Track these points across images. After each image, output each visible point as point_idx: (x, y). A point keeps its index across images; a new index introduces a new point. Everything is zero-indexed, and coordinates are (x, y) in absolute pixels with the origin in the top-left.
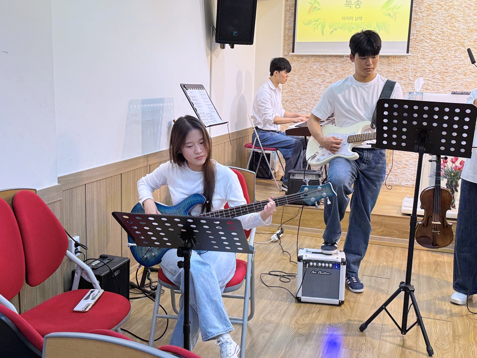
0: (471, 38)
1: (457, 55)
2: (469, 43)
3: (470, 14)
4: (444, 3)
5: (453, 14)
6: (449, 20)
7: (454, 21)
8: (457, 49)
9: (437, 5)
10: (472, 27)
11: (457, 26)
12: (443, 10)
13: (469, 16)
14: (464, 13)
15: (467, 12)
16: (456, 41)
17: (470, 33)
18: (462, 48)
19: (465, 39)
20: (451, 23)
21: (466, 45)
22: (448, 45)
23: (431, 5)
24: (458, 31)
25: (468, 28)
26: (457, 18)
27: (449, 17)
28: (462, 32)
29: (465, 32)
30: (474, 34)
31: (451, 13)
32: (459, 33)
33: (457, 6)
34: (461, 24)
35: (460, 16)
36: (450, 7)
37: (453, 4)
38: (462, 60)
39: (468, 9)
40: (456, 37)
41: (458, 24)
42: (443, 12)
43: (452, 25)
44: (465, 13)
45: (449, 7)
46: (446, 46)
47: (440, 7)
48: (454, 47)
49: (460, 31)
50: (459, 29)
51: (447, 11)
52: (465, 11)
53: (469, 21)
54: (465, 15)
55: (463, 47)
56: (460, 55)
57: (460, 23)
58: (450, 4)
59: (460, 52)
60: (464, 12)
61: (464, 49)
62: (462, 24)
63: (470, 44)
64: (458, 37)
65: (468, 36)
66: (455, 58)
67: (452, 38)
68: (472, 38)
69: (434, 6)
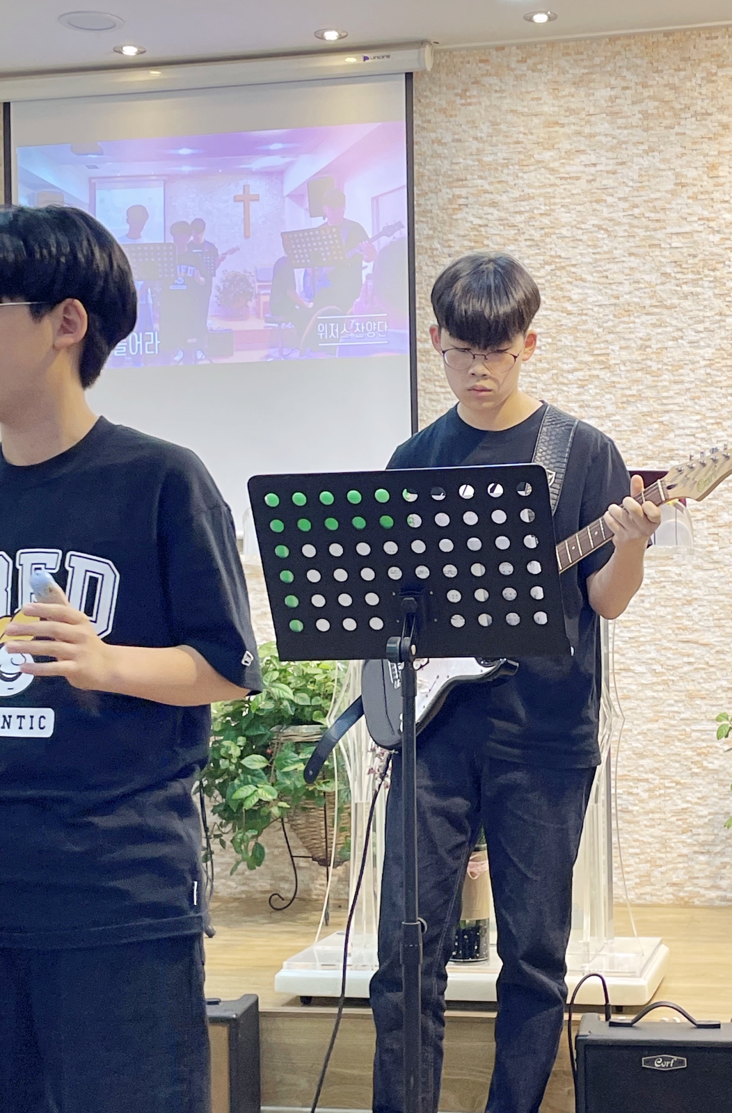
0: (627, 336)
1: (590, 398)
2: (623, 353)
3: (615, 252)
4: (523, 218)
5: (560, 257)
6: (549, 277)
7: (565, 280)
8: (587, 378)
9: (502, 227)
10: (627, 297)
11: (575, 297)
12: (524, 242)
13: (613, 260)
14: (595, 251)
15: (606, 244)
16: (578, 349)
17: (623, 319)
18: (602, 374)
19: (610, 340)
20: (557, 286)
21: (614, 362)
22: (555, 364)
23: (480, 229)
24: (579, 314)
25: (613, 301)
26: (573, 269)
27: (548, 268)
28: (596, 315)
29: (607, 318)
30: (637, 320)
31: (553, 253)
32: (585, 322)
33: (569, 228)
34: (589, 288)
35: (584, 260)
36: (546, 230)
37: (557, 219)
38: (608, 416)
39: (606, 236)
40: (578, 335)
41: (580, 291)
42: (524, 249)
43: (560, 293)
44: (599, 250)
45: (543, 232)
46: (548, 370)
47: (513, 232)
48: (577, 370)
49: (590, 312)
50: (584, 307)
51: (537, 245)
52: (600, 244)
53: (615, 276)
54: (598, 256)
55: (607, 370)
56: (598, 397)
57: (587, 285)
58: (546, 220)
59: (596, 387)
60: (595, 246)
61: (608, 375)
62: (594, 289)
63: (629, 357)
64: (584, 335)
65: (618, 330)
66: (582, 410)
67: (563, 339)
68: (632, 336)
69: (493, 231)
